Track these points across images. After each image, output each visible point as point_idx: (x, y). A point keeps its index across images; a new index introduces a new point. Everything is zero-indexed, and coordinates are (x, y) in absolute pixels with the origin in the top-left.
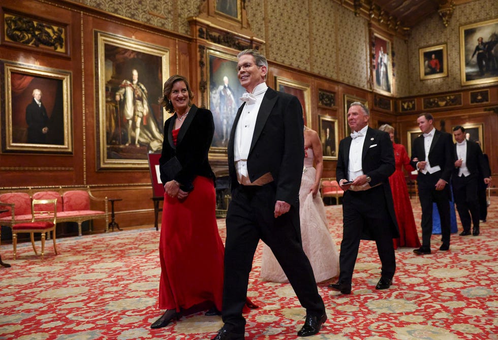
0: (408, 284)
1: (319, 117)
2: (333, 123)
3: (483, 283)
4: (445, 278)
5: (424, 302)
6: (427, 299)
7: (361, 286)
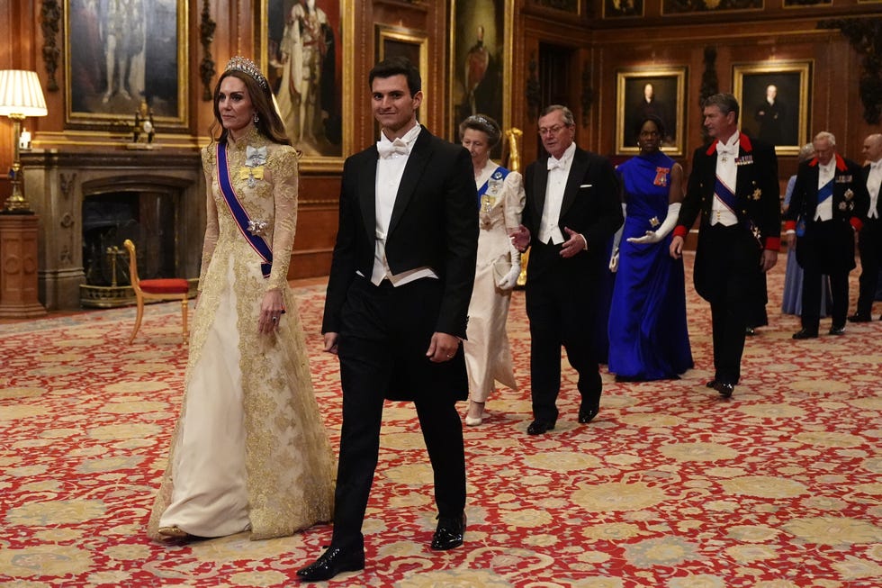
0: (512, 529)
1: (377, 29)
2: (416, 46)
3: (683, 526)
4: (603, 513)
5: (533, 578)
6: (541, 571)
7: (401, 534)
